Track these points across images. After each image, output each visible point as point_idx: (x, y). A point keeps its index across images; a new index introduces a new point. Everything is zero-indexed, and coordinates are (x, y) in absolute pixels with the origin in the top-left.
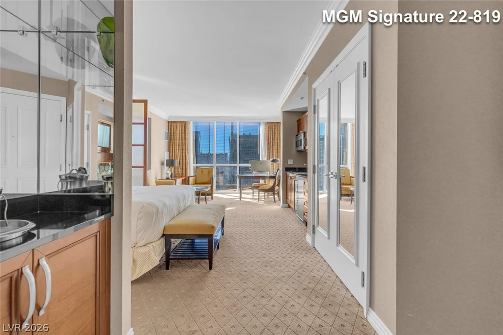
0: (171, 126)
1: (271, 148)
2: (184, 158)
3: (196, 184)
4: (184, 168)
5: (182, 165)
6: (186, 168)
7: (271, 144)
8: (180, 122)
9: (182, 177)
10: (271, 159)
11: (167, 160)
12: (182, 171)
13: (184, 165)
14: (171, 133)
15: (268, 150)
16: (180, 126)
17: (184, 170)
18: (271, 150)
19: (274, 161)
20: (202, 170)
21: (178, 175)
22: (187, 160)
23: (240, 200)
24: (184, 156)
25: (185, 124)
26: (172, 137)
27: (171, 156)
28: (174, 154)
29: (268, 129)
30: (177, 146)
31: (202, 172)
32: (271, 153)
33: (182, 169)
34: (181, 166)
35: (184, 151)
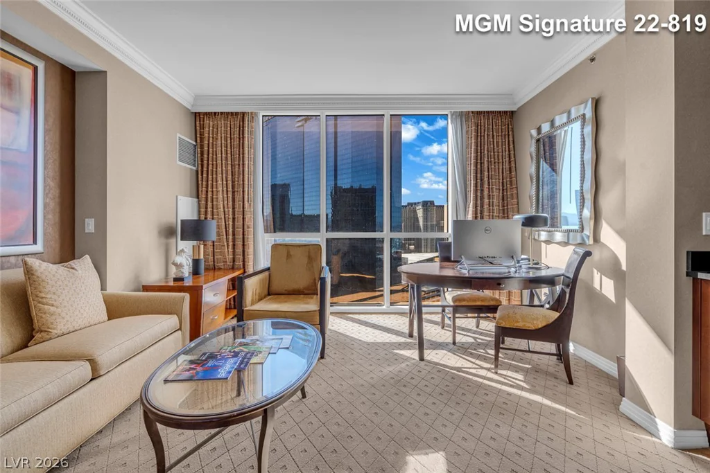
0: (202, 127)
1: (486, 186)
2: (239, 216)
3: (269, 295)
4: (239, 243)
5: (234, 235)
6: (243, 245)
7: (486, 173)
8: (227, 115)
9: (233, 269)
10: (518, 217)
11: (183, 221)
12: (234, 252)
13: (239, 237)
14: (202, 147)
15: (476, 191)
16: (226, 126)
17: (239, 250)
18: (486, 192)
19: (530, 222)
20: (288, 252)
21: (221, 265)
22: (246, 223)
23: (422, 359)
24: (238, 210)
25: (239, 119)
26: (206, 156)
27: (203, 210)
28: (210, 204)
29: (477, 131)
30: (220, 182)
31: (289, 256)
32: (486, 201)
33: (234, 245)
34: (231, 237)
35: (238, 197)
